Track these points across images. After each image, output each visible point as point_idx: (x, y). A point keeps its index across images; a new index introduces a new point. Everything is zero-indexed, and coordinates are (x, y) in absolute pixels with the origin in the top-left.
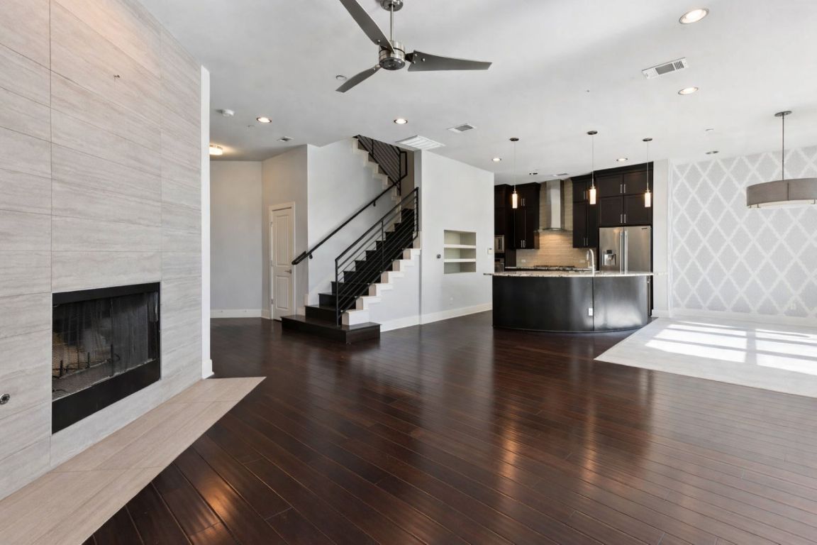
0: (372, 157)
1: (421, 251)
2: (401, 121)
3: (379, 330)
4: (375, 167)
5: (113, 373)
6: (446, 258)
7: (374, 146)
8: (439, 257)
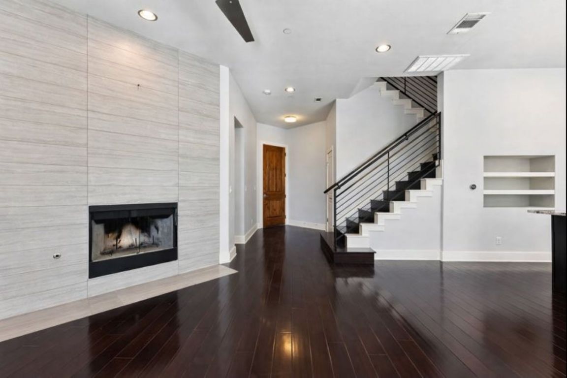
0: (404, 94)
1: (443, 180)
2: (383, 48)
3: (373, 257)
4: (408, 103)
5: (139, 252)
6: (485, 188)
7: (407, 83)
8: (473, 187)
